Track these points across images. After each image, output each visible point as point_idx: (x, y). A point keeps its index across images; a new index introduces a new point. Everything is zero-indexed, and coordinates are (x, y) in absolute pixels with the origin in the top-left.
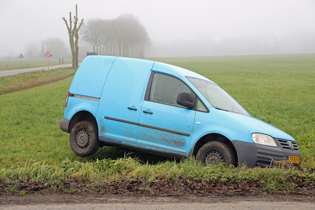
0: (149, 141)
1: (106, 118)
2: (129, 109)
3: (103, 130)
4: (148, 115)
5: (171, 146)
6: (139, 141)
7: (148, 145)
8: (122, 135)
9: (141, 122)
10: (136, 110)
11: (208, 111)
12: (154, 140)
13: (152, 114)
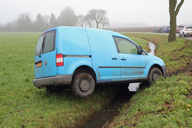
0: (127, 75)
1: (99, 67)
2: (112, 59)
3: (99, 75)
4: (124, 61)
5: (138, 75)
6: (122, 77)
7: (127, 78)
8: (111, 76)
9: (121, 66)
10: (117, 59)
11: (147, 54)
12: (130, 74)
13: (126, 60)
